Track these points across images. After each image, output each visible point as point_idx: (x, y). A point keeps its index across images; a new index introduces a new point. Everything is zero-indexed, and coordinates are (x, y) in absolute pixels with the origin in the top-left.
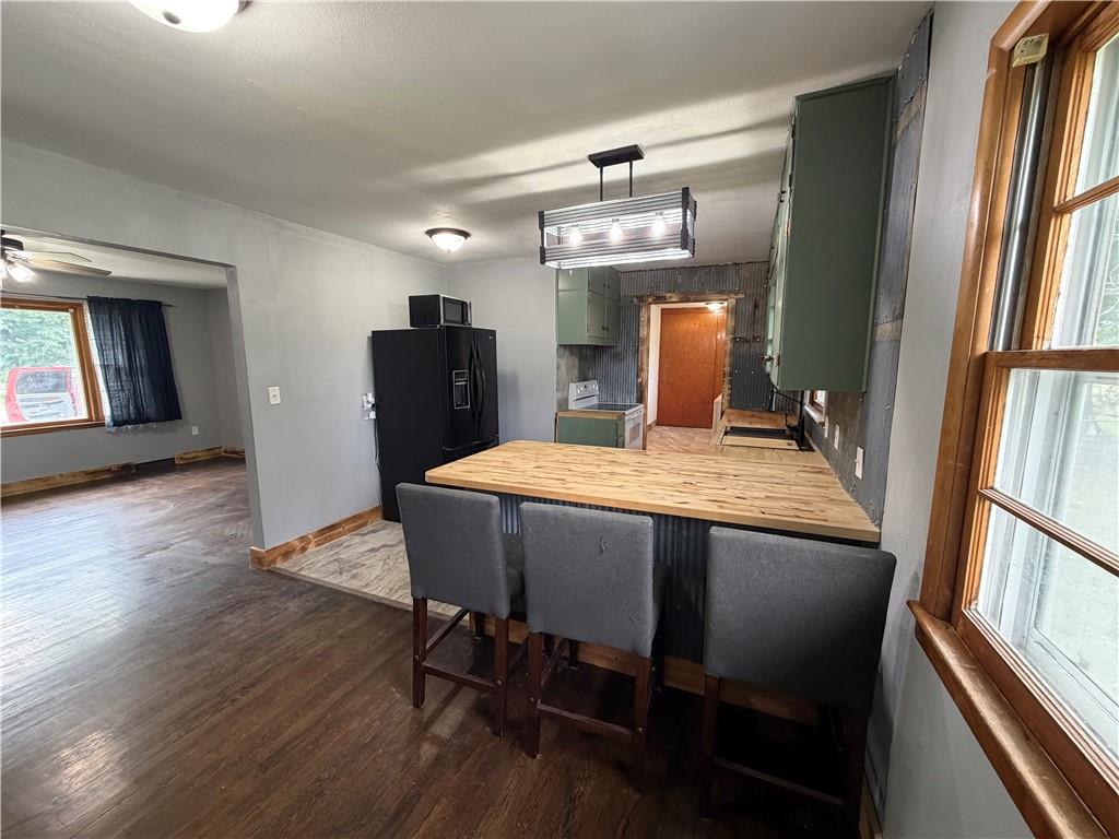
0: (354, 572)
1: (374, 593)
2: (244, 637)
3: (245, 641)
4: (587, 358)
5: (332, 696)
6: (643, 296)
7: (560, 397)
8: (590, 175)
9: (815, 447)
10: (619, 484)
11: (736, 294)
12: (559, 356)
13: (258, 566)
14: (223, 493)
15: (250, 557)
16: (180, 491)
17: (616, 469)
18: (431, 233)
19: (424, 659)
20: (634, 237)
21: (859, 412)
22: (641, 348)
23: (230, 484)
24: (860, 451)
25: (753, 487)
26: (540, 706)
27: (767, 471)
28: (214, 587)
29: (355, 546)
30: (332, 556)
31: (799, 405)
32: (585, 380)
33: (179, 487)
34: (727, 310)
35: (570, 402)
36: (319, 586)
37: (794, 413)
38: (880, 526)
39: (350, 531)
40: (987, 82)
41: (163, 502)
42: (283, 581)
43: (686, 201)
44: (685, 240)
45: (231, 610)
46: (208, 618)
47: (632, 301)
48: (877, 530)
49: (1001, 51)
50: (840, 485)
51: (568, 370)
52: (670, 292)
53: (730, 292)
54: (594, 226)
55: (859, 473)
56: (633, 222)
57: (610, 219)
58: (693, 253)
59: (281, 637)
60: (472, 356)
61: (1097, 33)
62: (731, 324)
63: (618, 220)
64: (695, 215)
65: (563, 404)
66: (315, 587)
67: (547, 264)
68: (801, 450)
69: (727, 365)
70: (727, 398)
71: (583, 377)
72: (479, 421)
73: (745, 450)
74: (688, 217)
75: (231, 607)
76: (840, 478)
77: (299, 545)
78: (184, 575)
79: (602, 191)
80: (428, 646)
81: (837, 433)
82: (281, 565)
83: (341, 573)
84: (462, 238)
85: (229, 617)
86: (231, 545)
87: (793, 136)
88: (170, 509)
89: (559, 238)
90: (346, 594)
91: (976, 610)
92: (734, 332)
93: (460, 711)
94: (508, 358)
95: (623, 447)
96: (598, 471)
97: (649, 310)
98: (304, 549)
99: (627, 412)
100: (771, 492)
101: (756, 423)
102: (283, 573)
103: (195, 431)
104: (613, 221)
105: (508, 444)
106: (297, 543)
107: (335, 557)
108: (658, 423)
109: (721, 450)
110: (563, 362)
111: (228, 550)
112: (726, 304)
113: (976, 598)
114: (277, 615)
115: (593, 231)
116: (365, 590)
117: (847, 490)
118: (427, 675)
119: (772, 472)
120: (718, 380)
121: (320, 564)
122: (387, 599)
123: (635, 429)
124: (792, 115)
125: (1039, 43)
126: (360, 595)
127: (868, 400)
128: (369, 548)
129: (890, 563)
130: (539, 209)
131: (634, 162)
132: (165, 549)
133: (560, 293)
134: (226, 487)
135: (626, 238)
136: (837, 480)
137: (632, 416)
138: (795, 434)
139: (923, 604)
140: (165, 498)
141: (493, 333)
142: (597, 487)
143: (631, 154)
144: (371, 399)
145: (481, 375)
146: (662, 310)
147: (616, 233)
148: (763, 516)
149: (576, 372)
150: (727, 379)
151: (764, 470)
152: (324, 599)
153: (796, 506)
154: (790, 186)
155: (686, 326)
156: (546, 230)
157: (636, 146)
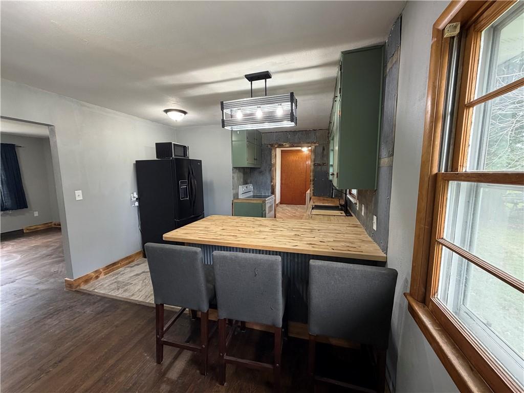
0: (126, 288)
1: (136, 299)
2: (57, 332)
3: (58, 334)
4: (247, 174)
5: (110, 362)
6: (273, 144)
7: (234, 192)
8: (246, 85)
9: (353, 214)
10: (263, 237)
11: (315, 144)
12: (233, 173)
13: (70, 289)
14: (51, 248)
15: (65, 284)
16: (25, 248)
17: (262, 229)
18: (166, 111)
19: (162, 337)
20: (268, 115)
21: (373, 199)
22: (272, 169)
23: (56, 242)
24: (375, 218)
25: (328, 236)
26: (226, 357)
27: (333, 227)
28: (40, 303)
29: (127, 274)
30: (113, 280)
31: (344, 195)
32: (246, 184)
33: (25, 246)
34: (311, 151)
35: (239, 194)
36: (105, 298)
37: (343, 199)
38: (386, 253)
39: (124, 265)
40: (432, 45)
41: (14, 255)
42: (84, 296)
43: (292, 99)
44: (292, 118)
45: (50, 316)
46: (36, 322)
47: (268, 146)
48: (385, 255)
49: (438, 30)
50: (366, 233)
51: (238, 180)
52: (285, 142)
53: (312, 143)
54: (248, 110)
55: (375, 227)
56: (267, 108)
57: (256, 106)
58: (296, 124)
59: (81, 329)
60: (189, 173)
61: (483, 22)
62: (313, 157)
63: (260, 107)
64: (296, 106)
65: (236, 196)
66: (103, 298)
67: (225, 127)
68: (347, 216)
69: (312, 176)
70: (312, 191)
71: (245, 183)
72: (194, 206)
73: (322, 217)
74: (293, 107)
75: (51, 314)
76: (366, 230)
77: (94, 275)
78: (24, 297)
79: (252, 93)
80: (164, 329)
81: (363, 208)
82: (84, 287)
83: (118, 289)
84: (183, 114)
85: (49, 320)
86: (54, 278)
87: (340, 70)
88: (18, 259)
89: (231, 115)
90: (121, 301)
91: (437, 298)
92: (314, 161)
93: (183, 363)
94: (207, 174)
95: (265, 217)
96: (253, 230)
97: (276, 151)
98: (97, 277)
99: (266, 199)
100: (336, 238)
101: (326, 203)
102: (85, 291)
103: (36, 214)
104: (258, 107)
105: (209, 217)
106: (93, 274)
107: (115, 281)
108: (281, 203)
109: (311, 217)
110: (236, 175)
111: (52, 280)
112: (310, 148)
113: (437, 291)
114: (79, 316)
115: (248, 112)
116: (132, 298)
117: (370, 235)
118: (164, 345)
119: (336, 227)
120: (307, 183)
121: (106, 285)
122: (143, 302)
123: (271, 207)
124: (340, 61)
125: (456, 27)
126: (129, 301)
127: (378, 194)
128: (135, 274)
129: (394, 275)
130: (221, 101)
131: (267, 80)
132: (12, 282)
133: (233, 142)
134: (53, 244)
135: (265, 116)
136: (364, 230)
137: (269, 201)
138: (343, 208)
139: (411, 294)
140: (15, 252)
141: (200, 161)
142: (253, 240)
143: (266, 76)
144: (136, 195)
145: (195, 182)
146: (282, 151)
147: (259, 113)
148: (333, 251)
149: (242, 180)
150: (312, 183)
151: (331, 227)
152: (107, 305)
153: (348, 244)
154: (340, 93)
155: (292, 158)
156: (225, 111)
157: (268, 71)
